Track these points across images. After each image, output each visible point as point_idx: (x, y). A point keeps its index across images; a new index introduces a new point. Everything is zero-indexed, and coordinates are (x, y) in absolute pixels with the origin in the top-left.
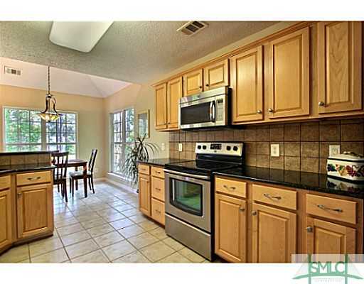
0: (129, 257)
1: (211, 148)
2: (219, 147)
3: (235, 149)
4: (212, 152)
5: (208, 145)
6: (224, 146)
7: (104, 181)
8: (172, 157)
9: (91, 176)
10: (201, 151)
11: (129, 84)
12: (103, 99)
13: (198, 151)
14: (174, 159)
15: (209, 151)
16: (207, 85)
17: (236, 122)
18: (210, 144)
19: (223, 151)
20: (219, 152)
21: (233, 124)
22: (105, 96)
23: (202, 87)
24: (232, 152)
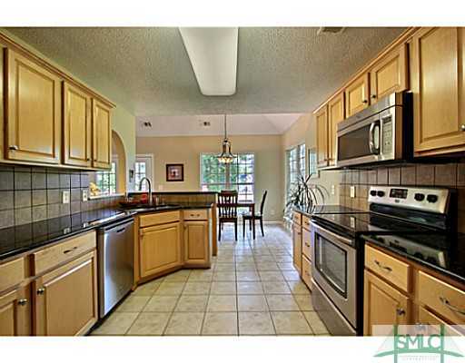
0: (256, 315)
1: (391, 196)
2: (402, 194)
3: (433, 199)
4: (391, 201)
5: (387, 190)
6: (412, 192)
7: (280, 226)
8: (343, 205)
9: (260, 218)
10: (377, 199)
11: (299, 115)
12: (280, 136)
13: (372, 199)
14: (345, 208)
15: (388, 200)
16: (374, 97)
17: (420, 152)
18: (390, 188)
19: (410, 202)
20: (402, 203)
21: (416, 155)
22: (281, 132)
23: (368, 102)
24: (425, 205)
